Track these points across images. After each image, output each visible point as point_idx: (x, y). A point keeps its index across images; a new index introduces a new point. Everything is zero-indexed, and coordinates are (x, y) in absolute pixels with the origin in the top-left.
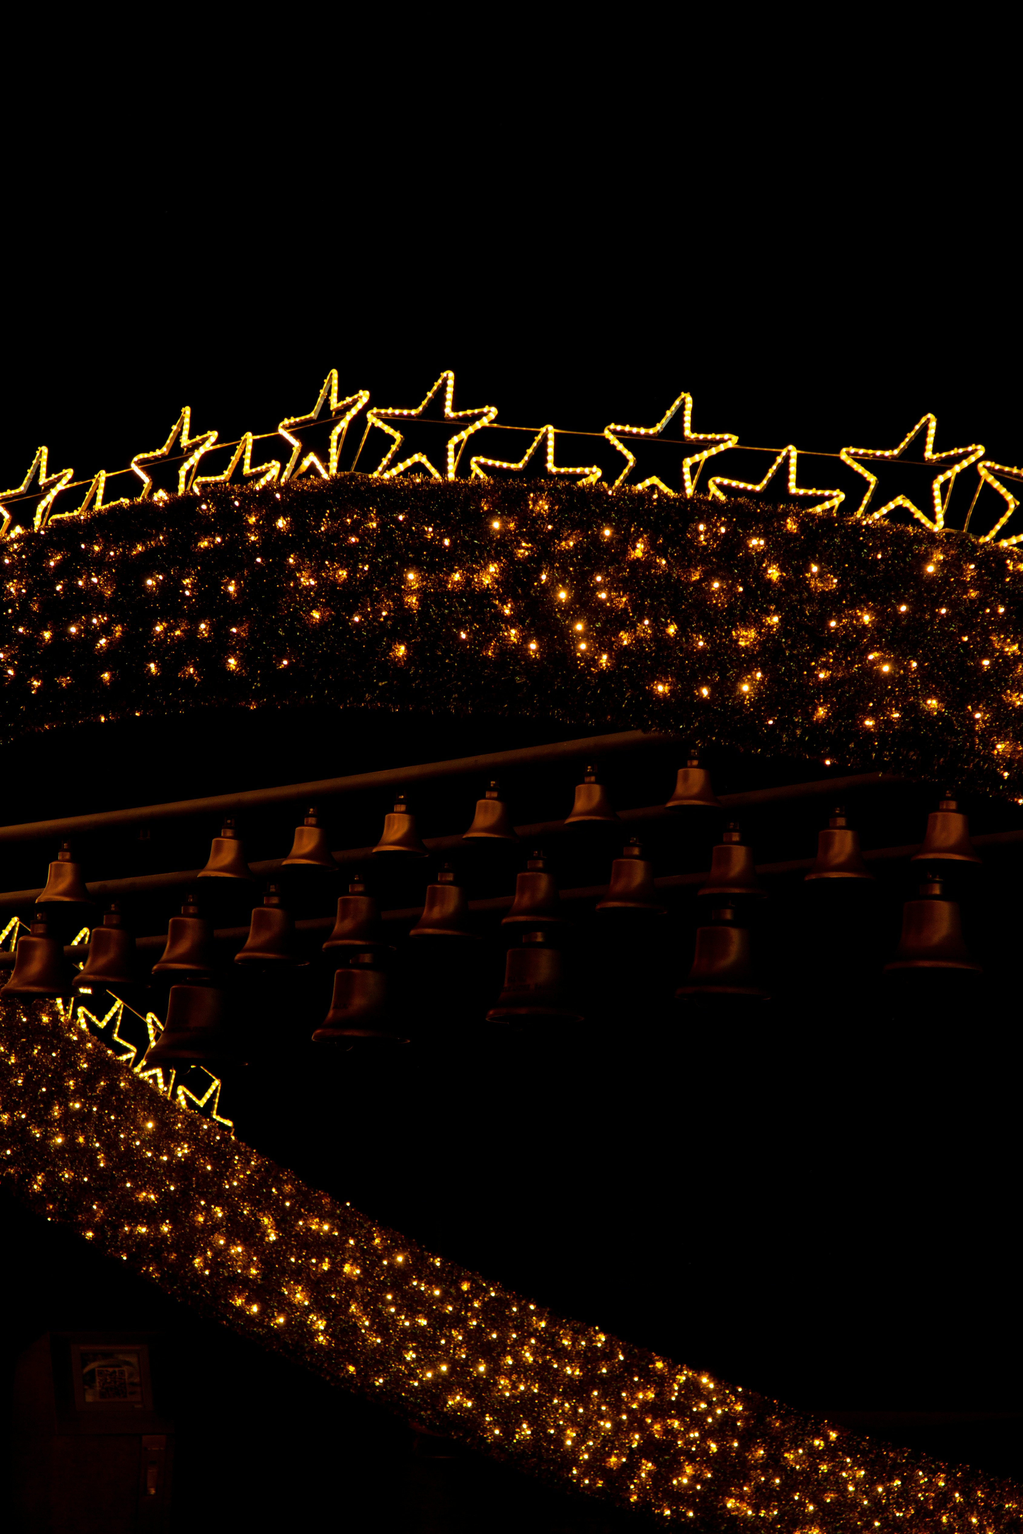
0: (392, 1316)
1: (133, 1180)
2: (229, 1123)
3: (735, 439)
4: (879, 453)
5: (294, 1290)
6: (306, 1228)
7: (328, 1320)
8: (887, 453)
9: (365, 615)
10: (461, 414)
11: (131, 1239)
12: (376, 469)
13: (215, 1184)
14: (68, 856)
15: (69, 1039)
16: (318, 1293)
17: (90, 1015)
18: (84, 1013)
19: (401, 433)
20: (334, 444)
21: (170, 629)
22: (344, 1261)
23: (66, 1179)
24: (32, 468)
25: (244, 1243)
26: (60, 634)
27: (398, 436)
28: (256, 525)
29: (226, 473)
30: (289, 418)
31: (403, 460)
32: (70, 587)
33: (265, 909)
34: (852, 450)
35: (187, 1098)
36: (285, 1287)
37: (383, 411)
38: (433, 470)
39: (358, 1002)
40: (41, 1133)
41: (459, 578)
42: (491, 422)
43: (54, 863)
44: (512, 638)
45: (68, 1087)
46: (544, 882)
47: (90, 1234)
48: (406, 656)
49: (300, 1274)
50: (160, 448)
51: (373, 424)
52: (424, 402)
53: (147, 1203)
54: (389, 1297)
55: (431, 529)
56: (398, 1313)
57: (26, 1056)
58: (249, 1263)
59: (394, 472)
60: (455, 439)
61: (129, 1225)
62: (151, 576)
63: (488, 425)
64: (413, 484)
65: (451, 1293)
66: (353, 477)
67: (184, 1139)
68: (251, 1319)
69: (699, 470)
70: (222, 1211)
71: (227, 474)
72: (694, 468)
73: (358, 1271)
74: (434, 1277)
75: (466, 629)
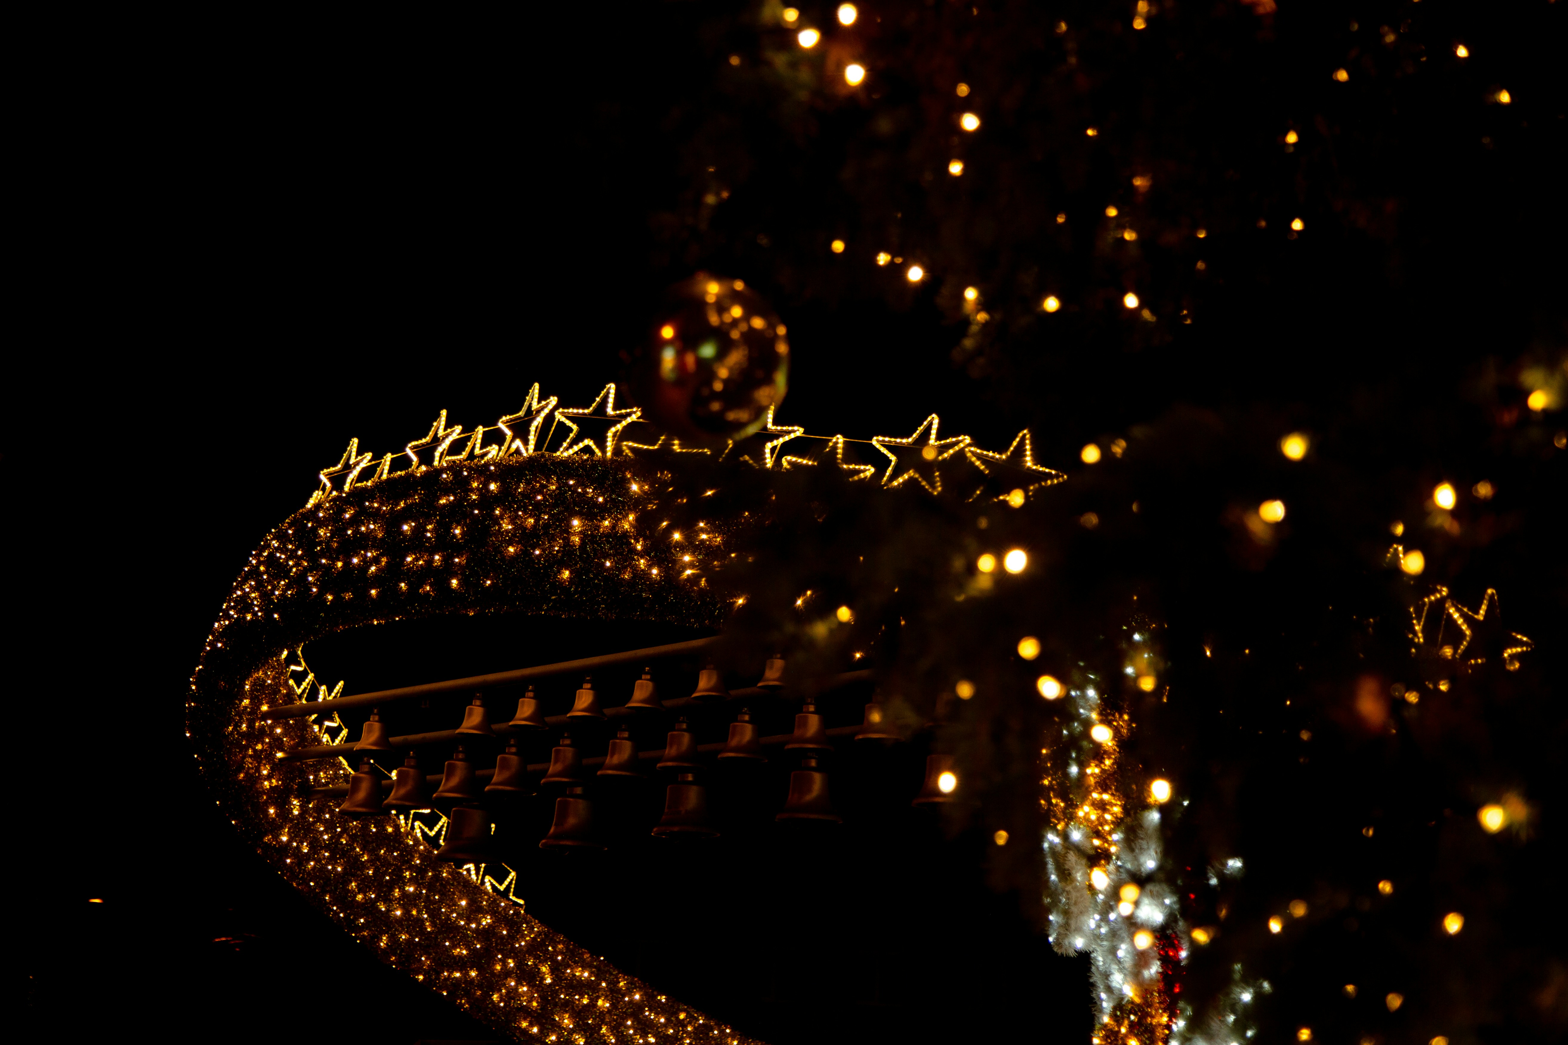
0: (631, 1036)
1: (450, 940)
2: (521, 902)
3: (802, 430)
4: (898, 440)
5: (563, 1017)
6: (572, 974)
7: (587, 1039)
8: (904, 441)
9: (544, 550)
10: (618, 412)
11: (449, 981)
12: (558, 450)
13: (509, 944)
14: (377, 718)
15: (407, 843)
16: (580, 1019)
17: (423, 827)
18: (419, 825)
19: (577, 426)
20: (532, 433)
21: (417, 559)
22: (598, 998)
23: (403, 939)
24: (347, 453)
25: (528, 985)
26: (347, 563)
27: (575, 427)
28: (477, 488)
29: (464, 453)
30: (506, 416)
31: (577, 444)
32: (357, 531)
33: (506, 756)
34: (881, 438)
35: (492, 884)
36: (557, 1015)
37: (566, 411)
38: (597, 451)
39: (572, 821)
40: (386, 908)
41: (608, 524)
42: (638, 418)
43: (367, 723)
44: (642, 566)
45: (405, 877)
46: (686, 738)
47: (421, 977)
48: (569, 578)
49: (567, 1006)
50: (425, 438)
51: (559, 419)
52: (594, 405)
53: (460, 956)
54: (629, 1023)
55: (591, 490)
56: (635, 1034)
57: (375, 855)
58: (532, 998)
59: (571, 452)
60: (613, 430)
61: (448, 971)
62: (406, 523)
63: (636, 420)
64: (582, 459)
65: (672, 1021)
66: (543, 456)
67: (487, 913)
68: (532, 1036)
69: (777, 451)
70: (513, 962)
71: (464, 455)
72: (773, 450)
73: (607, 1005)
74: (658, 1008)
75: (611, 559)
